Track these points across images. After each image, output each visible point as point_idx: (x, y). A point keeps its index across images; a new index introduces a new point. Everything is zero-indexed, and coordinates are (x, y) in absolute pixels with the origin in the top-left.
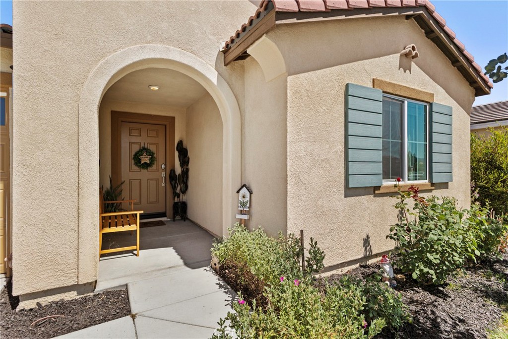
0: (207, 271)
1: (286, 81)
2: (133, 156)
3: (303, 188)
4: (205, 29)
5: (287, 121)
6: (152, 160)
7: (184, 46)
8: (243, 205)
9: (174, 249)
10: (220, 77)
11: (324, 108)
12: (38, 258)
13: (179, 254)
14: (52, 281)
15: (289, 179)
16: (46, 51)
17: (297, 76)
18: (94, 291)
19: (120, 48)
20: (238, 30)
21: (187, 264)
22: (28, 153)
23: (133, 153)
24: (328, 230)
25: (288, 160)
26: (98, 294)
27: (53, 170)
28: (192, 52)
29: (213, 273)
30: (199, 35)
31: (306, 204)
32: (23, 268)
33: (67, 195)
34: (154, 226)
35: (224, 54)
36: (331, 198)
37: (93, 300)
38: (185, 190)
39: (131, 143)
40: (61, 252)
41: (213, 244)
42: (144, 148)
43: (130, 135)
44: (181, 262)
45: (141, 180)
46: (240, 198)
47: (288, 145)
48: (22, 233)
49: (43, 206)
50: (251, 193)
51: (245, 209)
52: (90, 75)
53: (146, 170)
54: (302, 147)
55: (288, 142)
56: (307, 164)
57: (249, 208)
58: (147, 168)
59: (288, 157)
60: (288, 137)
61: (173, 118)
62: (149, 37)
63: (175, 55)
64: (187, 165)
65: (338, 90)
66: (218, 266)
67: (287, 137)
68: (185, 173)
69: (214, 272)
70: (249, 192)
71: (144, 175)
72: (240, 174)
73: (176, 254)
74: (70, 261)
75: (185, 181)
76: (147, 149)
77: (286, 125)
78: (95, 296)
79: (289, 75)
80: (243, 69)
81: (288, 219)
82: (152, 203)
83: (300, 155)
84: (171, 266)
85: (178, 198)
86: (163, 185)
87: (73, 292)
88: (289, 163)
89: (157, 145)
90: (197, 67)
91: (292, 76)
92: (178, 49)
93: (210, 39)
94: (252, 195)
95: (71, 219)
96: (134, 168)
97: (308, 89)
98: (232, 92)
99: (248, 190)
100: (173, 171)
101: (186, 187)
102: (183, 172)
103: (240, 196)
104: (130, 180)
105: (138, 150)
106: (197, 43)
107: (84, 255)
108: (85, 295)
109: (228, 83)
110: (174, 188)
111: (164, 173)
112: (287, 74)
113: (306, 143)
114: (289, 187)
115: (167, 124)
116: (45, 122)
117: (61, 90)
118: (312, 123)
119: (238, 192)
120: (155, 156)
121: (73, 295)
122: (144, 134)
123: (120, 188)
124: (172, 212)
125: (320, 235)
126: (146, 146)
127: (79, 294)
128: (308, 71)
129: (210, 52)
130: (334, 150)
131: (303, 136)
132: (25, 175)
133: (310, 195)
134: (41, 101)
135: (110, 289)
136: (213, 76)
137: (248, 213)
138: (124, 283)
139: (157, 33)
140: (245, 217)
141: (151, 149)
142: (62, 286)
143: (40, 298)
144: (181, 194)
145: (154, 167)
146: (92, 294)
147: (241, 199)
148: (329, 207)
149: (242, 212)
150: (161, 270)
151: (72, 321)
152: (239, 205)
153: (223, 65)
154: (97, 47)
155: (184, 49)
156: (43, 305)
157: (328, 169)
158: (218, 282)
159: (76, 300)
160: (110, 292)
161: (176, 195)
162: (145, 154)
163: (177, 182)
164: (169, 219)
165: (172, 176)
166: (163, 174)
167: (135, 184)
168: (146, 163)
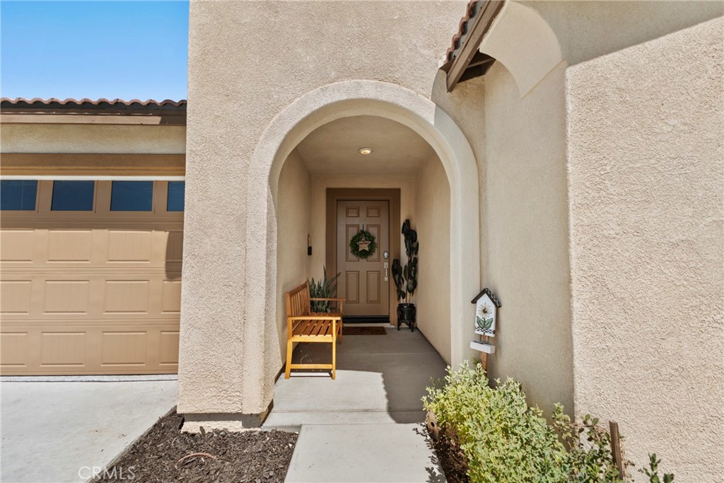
0: (418, 433)
1: (563, 79)
2: (350, 242)
3: (616, 308)
4: (415, 42)
5: (567, 161)
6: (372, 246)
7: (382, 74)
8: (484, 325)
9: (383, 376)
10: (439, 109)
11: (672, 122)
12: (202, 370)
13: (386, 388)
14: (215, 403)
15: (575, 286)
16: (217, 116)
17: (591, 62)
18: (261, 425)
19: (296, 97)
20: (462, 18)
21: (392, 411)
22: (197, 241)
23: (350, 239)
24: (701, 416)
25: (573, 244)
26: (265, 432)
27: (220, 261)
28: (395, 82)
29: (426, 440)
30: (405, 54)
31: (626, 345)
32: (187, 380)
33: (233, 294)
34: (372, 334)
35: (447, 73)
36: (705, 336)
37: (256, 440)
38: (413, 288)
39: (348, 226)
40: (225, 366)
41: (428, 389)
42: (363, 232)
43: (347, 216)
44: (383, 403)
45: (359, 272)
46: (477, 312)
47: (571, 213)
48: (188, 337)
49: (209, 306)
50: (498, 306)
51: (486, 334)
52: (261, 138)
53: (365, 260)
54: (610, 217)
55: (571, 207)
56: (627, 254)
57: (494, 332)
58: (366, 257)
59: (572, 238)
60: (570, 194)
61: (398, 191)
62: (333, 73)
63: (369, 89)
64: (416, 253)
65: (713, 77)
66: (437, 429)
67: (567, 195)
68: (414, 264)
69: (429, 438)
70: (495, 303)
71: (363, 265)
72: (479, 270)
73: (383, 386)
74: (235, 381)
75: (413, 275)
76: (367, 232)
77: (565, 169)
78: (261, 433)
79: (570, 65)
80: (482, 91)
81: (576, 376)
82: (373, 302)
83: (606, 233)
84: (367, 408)
85: (403, 298)
86: (386, 279)
87: (237, 422)
88: (575, 251)
89: (378, 227)
90: (403, 102)
91: (578, 67)
92: (373, 81)
93: (422, 56)
94: (500, 309)
95: (236, 324)
96: (352, 256)
97: (623, 87)
98: (461, 133)
99: (492, 300)
100: (397, 262)
101: (415, 284)
102: (410, 261)
103: (478, 309)
104: (347, 271)
105: (356, 234)
106: (402, 66)
107: (249, 375)
108: (251, 429)
109: (455, 120)
110: (398, 284)
111: (387, 263)
112: (565, 63)
113: (623, 206)
114: (576, 305)
115: (389, 200)
116: (214, 202)
117: (230, 162)
118: (636, 161)
119: (474, 301)
120: (376, 241)
121: (236, 427)
122: (363, 214)
123: (334, 282)
124: (396, 317)
125: (676, 424)
126: (365, 230)
127: (245, 426)
128: (622, 48)
129: (423, 75)
130: (709, 220)
131: (611, 190)
132: (193, 267)
133: (637, 326)
134: (211, 178)
135: (280, 427)
136: (427, 112)
137: (495, 342)
138: (298, 423)
139: (344, 65)
140: (487, 349)
141: (371, 232)
142: (226, 411)
143: (204, 421)
144: (408, 294)
145: (375, 255)
146: (259, 430)
147: (480, 315)
148: (700, 358)
149: (482, 340)
150: (352, 411)
151: (216, 471)
152: (477, 325)
153: (446, 90)
154: (270, 102)
155: (382, 80)
156: (206, 432)
157: (692, 265)
158: (431, 465)
159: (239, 434)
160: (280, 432)
161: (401, 294)
162: (363, 239)
163: (403, 276)
164: (393, 327)
165: (396, 268)
166: (386, 265)
167: (353, 277)
168: (364, 250)
